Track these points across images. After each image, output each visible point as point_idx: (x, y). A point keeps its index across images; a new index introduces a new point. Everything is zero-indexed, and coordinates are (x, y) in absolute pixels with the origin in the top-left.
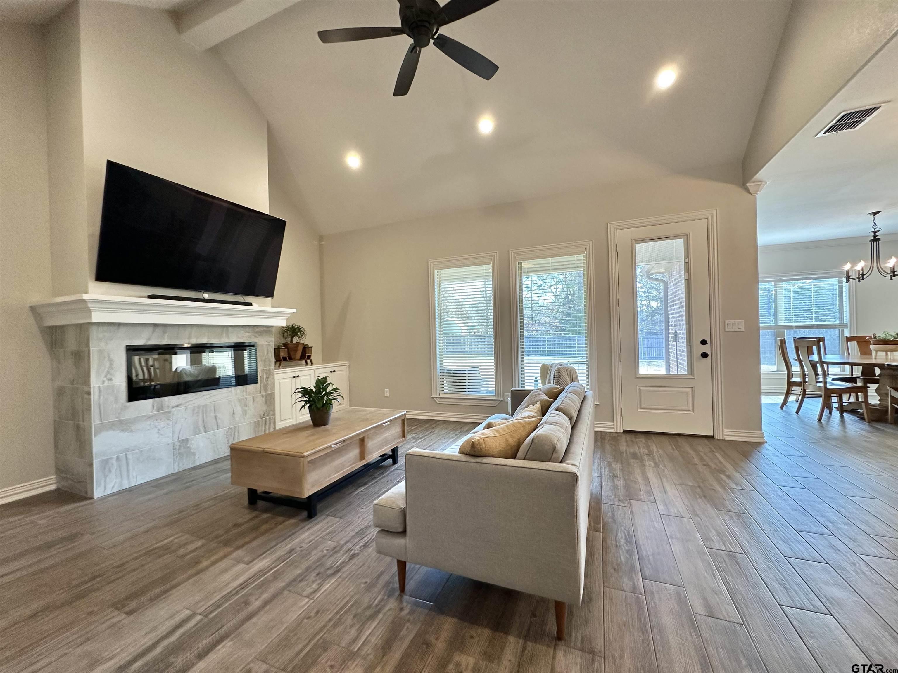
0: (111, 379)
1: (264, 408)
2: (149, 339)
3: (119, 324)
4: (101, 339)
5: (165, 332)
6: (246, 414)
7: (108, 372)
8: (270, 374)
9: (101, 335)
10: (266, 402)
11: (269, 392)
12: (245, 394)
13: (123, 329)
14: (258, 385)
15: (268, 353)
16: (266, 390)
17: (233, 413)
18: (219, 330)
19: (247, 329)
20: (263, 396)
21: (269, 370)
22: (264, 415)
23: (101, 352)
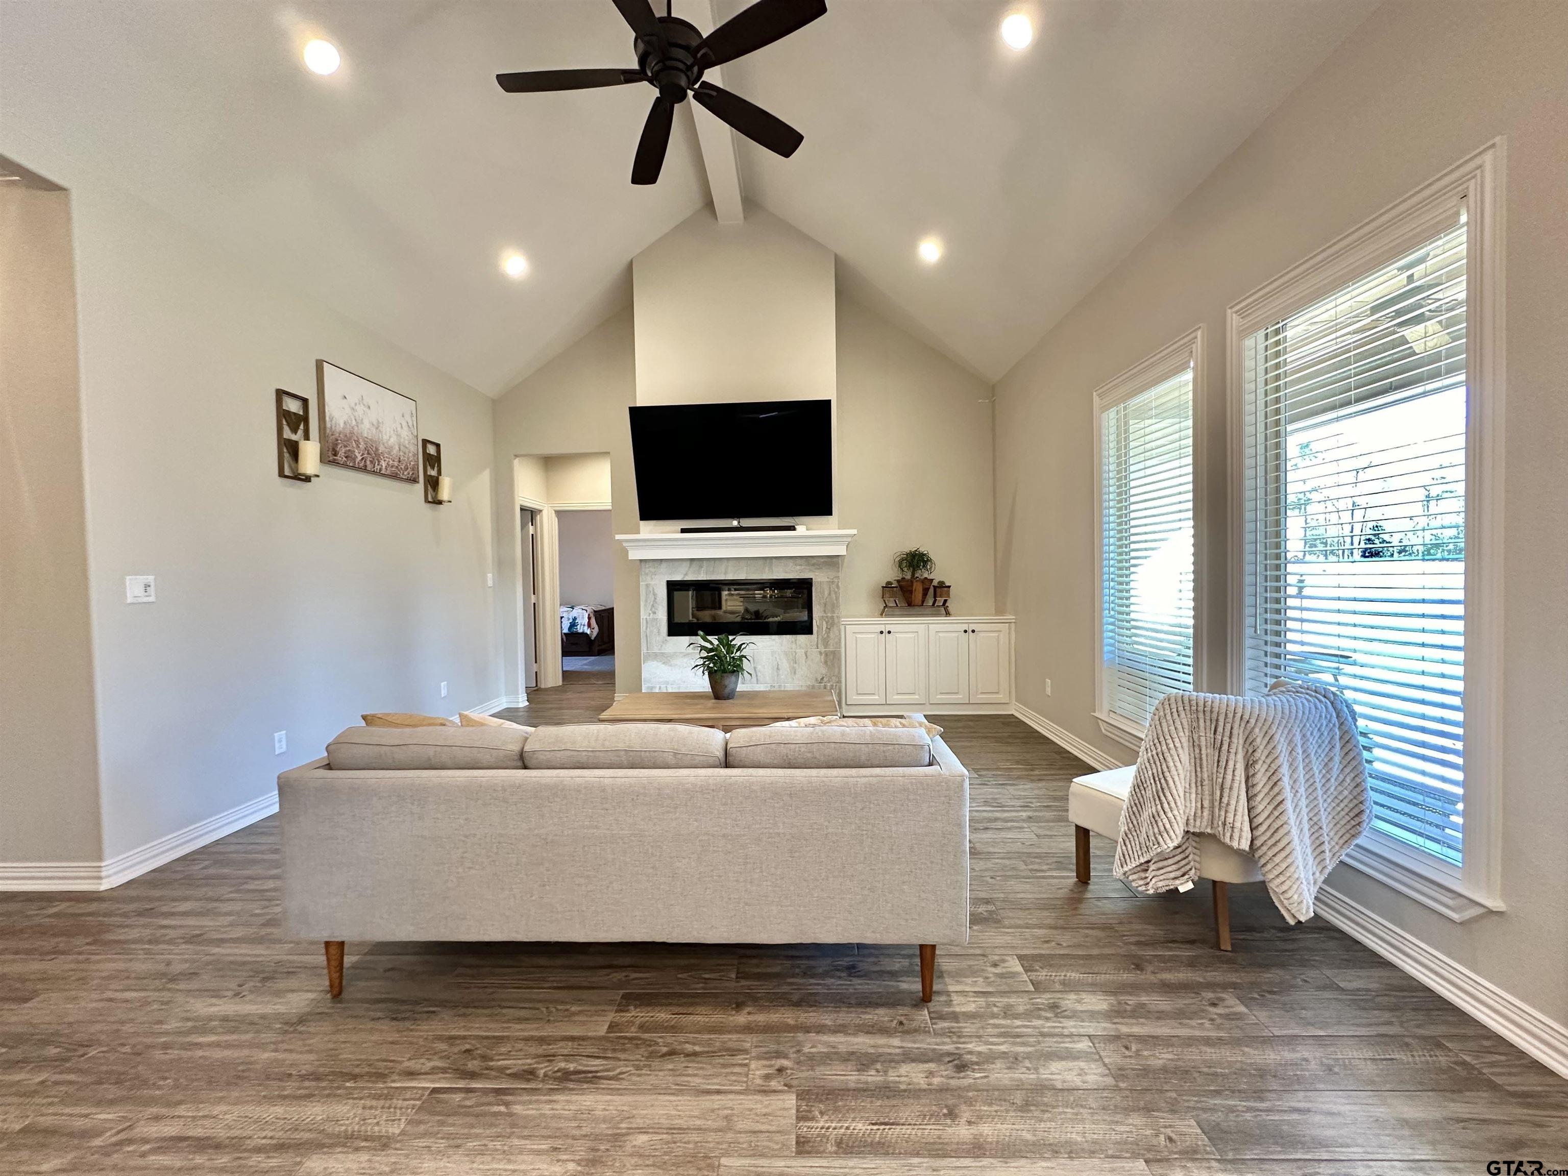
0: (654, 613)
1: (824, 671)
2: (686, 574)
3: (661, 560)
4: (647, 574)
5: (701, 567)
6: (795, 673)
7: (653, 606)
8: (833, 624)
9: (647, 571)
10: (826, 662)
11: (831, 648)
12: (794, 646)
13: (664, 565)
14: (814, 637)
15: (830, 594)
16: (826, 645)
17: (778, 669)
18: (761, 562)
19: (799, 561)
20: (821, 653)
21: (832, 617)
22: (822, 679)
23: (647, 586)
